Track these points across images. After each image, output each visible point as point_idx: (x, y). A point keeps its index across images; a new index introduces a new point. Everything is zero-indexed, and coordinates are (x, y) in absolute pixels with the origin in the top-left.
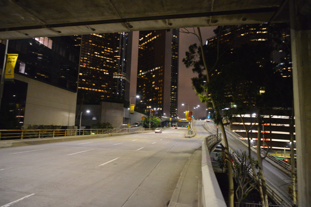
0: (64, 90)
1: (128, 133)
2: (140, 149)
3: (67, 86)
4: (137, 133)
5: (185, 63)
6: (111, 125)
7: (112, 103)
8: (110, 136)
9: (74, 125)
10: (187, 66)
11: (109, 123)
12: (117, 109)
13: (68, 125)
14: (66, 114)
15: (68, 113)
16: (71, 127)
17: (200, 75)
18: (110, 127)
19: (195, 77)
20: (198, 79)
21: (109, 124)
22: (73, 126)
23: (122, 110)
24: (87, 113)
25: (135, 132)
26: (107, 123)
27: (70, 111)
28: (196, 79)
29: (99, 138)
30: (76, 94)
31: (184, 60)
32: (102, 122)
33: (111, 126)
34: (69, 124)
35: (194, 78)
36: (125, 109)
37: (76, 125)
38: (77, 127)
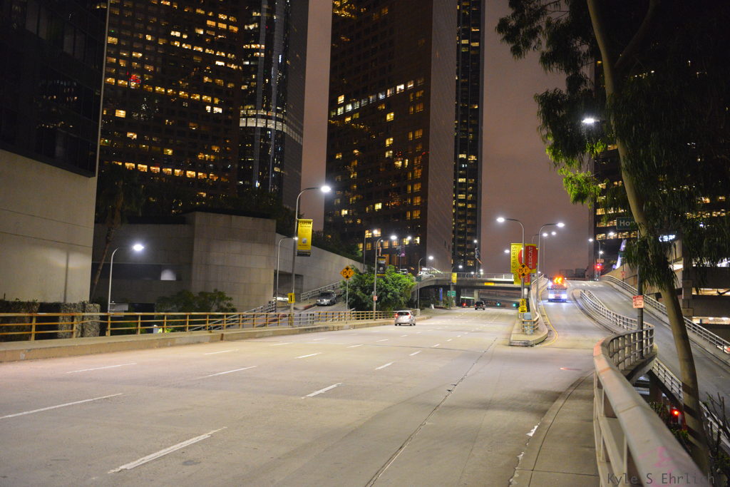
0: (47, 167)
1: (288, 328)
2: (321, 391)
3: (59, 150)
4: (326, 329)
5: (508, 39)
6: (231, 299)
7: (234, 217)
8: (216, 341)
9: (86, 298)
10: (517, 51)
11: (220, 293)
12: (251, 238)
13: (65, 299)
14: (57, 259)
15: (64, 256)
16: (74, 305)
17: (575, 82)
18: (225, 306)
19: (551, 90)
20: (564, 96)
21: (220, 296)
22: (84, 304)
23: (272, 244)
24: (133, 251)
25: (317, 325)
26: (216, 290)
27: (69, 247)
28: (557, 97)
29: (172, 345)
30: (93, 182)
31: (503, 26)
32: (196, 287)
33: (229, 305)
34: (68, 295)
35: (547, 92)
36: (280, 239)
37: (93, 301)
38: (98, 305)
